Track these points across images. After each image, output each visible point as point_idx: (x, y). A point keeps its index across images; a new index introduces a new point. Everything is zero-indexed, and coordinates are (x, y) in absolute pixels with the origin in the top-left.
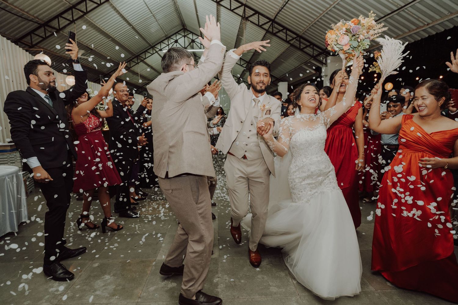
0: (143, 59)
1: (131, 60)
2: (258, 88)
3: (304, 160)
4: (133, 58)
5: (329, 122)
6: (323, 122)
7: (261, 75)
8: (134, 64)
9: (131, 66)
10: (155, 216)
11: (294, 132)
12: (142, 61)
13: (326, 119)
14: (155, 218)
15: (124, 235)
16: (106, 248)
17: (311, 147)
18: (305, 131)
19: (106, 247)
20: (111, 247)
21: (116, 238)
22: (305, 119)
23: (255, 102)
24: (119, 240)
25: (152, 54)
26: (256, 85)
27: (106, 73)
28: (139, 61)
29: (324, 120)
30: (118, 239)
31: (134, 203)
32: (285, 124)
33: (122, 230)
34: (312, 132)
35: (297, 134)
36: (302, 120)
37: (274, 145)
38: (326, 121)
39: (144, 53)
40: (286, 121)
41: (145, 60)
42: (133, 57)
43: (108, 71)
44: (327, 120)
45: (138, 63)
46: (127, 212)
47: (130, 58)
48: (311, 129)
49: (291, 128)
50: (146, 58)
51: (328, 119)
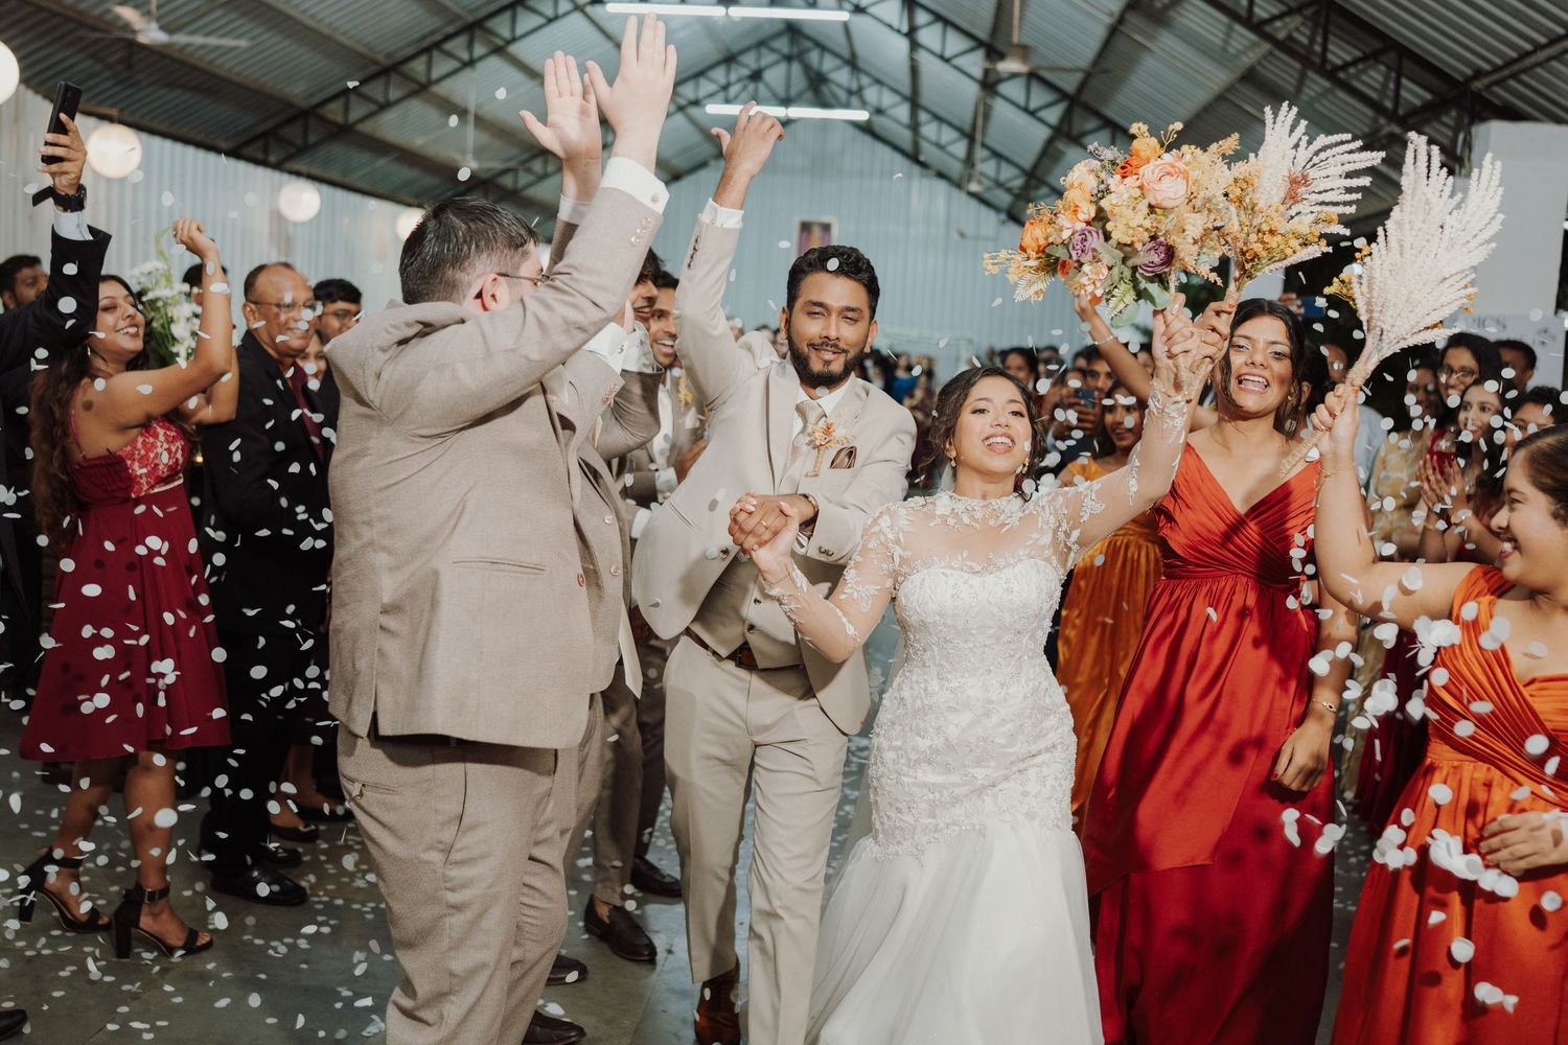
0: (500, 43)
1: (437, 45)
2: (816, 366)
3: (934, 685)
4: (449, 37)
5: (1076, 542)
6: (1047, 539)
7: (829, 314)
8: (453, 64)
9: (435, 74)
10: (374, 910)
11: (905, 569)
12: (499, 50)
13: (1065, 527)
14: (369, 916)
15: (204, 977)
16: (111, 1027)
17: (966, 641)
18: (947, 571)
19: (112, 1021)
20: (136, 1025)
21: (168, 988)
22: (966, 520)
23: (805, 420)
24: (178, 1000)
25: (550, 21)
26: (806, 349)
27: (304, 104)
28: (479, 50)
29: (1055, 531)
30: (173, 995)
31: (296, 830)
32: (876, 529)
33: (205, 954)
34: (976, 581)
35: (916, 578)
36: (951, 521)
37: (798, 601)
38: (1061, 536)
39: (507, 16)
40: (886, 517)
41: (513, 49)
42: (450, 29)
43: (311, 95)
44: (1068, 535)
45: (470, 63)
46: (252, 872)
47: (432, 33)
48: (977, 568)
49: (898, 552)
50: (514, 40)
51: (1072, 529)
